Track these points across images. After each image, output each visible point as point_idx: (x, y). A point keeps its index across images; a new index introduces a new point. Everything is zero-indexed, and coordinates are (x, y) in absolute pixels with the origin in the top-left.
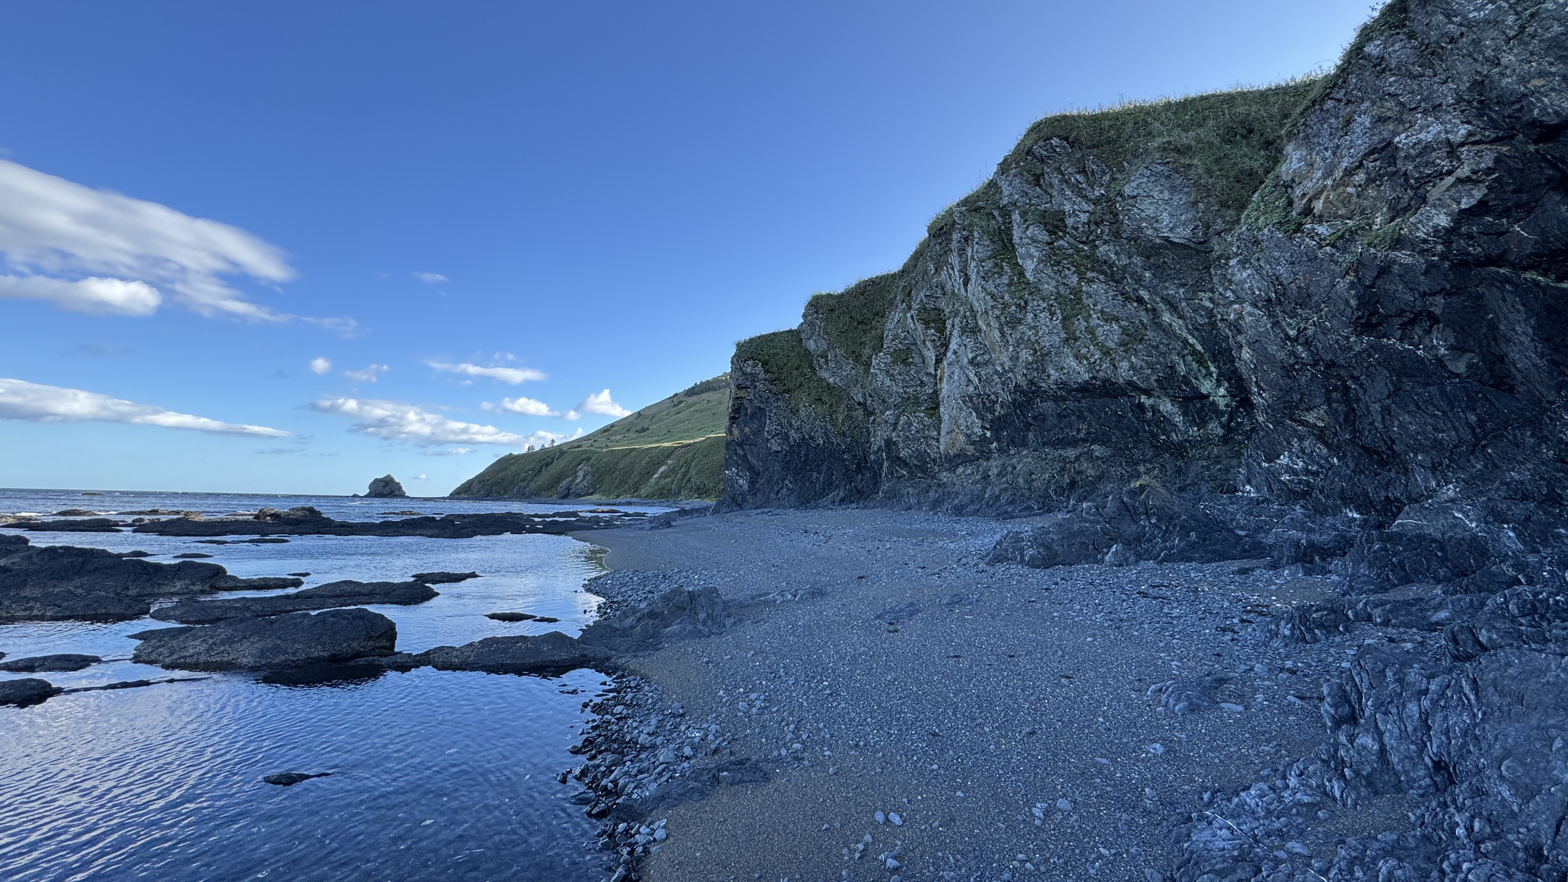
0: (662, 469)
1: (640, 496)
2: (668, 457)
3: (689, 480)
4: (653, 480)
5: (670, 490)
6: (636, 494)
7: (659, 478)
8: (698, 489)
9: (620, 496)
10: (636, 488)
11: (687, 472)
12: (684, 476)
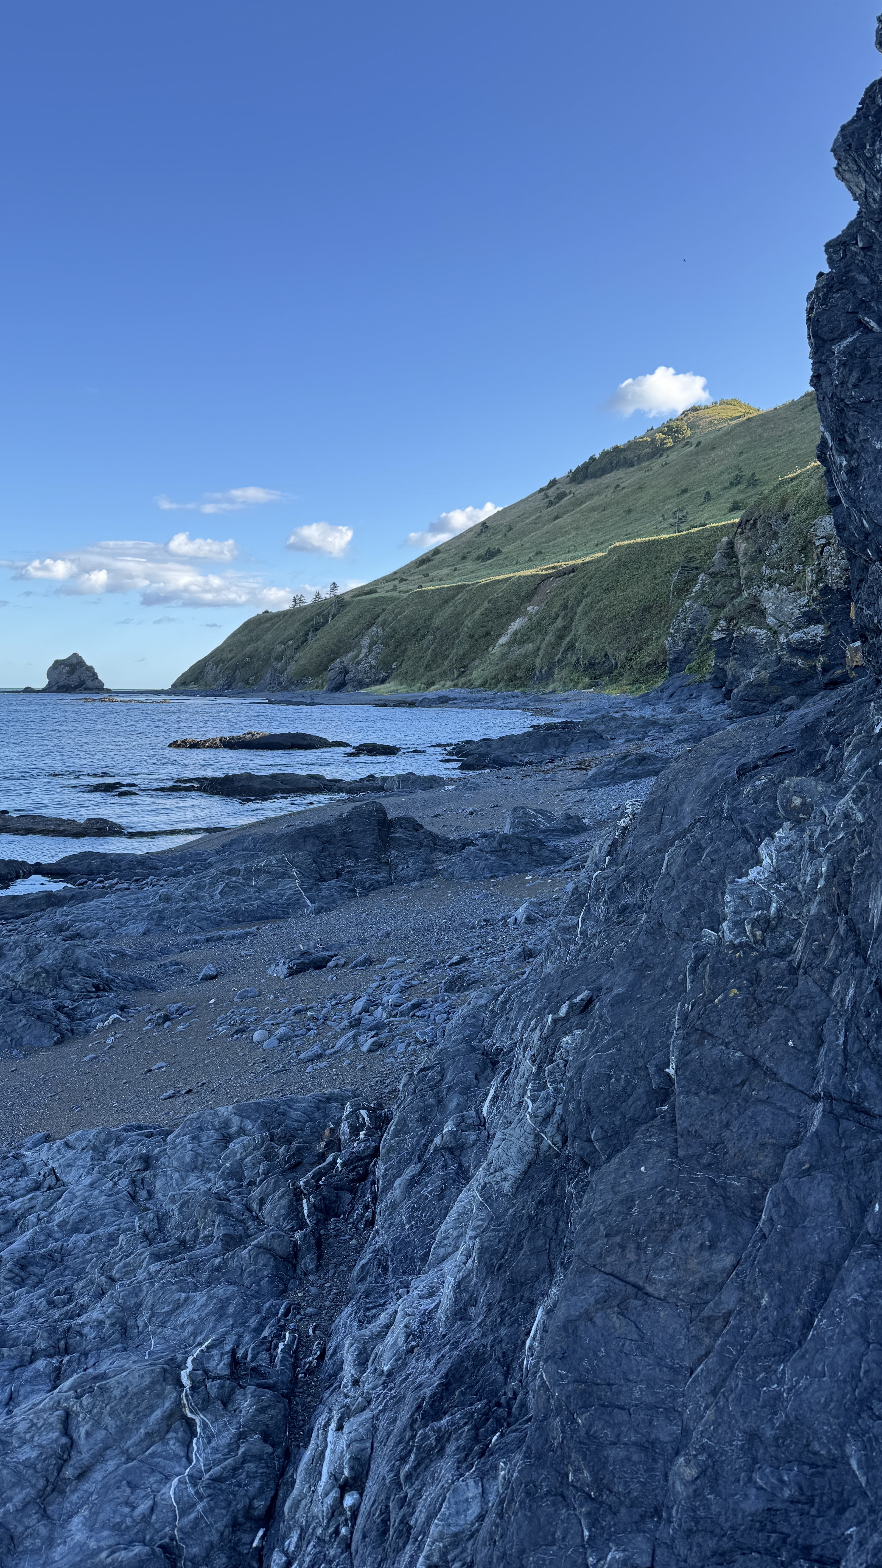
0: (516, 625)
1: (469, 685)
2: (528, 597)
3: (571, 647)
4: (496, 650)
5: (530, 670)
6: (463, 680)
7: (510, 644)
8: (591, 665)
9: (433, 684)
10: (463, 667)
11: (566, 628)
12: (561, 637)
